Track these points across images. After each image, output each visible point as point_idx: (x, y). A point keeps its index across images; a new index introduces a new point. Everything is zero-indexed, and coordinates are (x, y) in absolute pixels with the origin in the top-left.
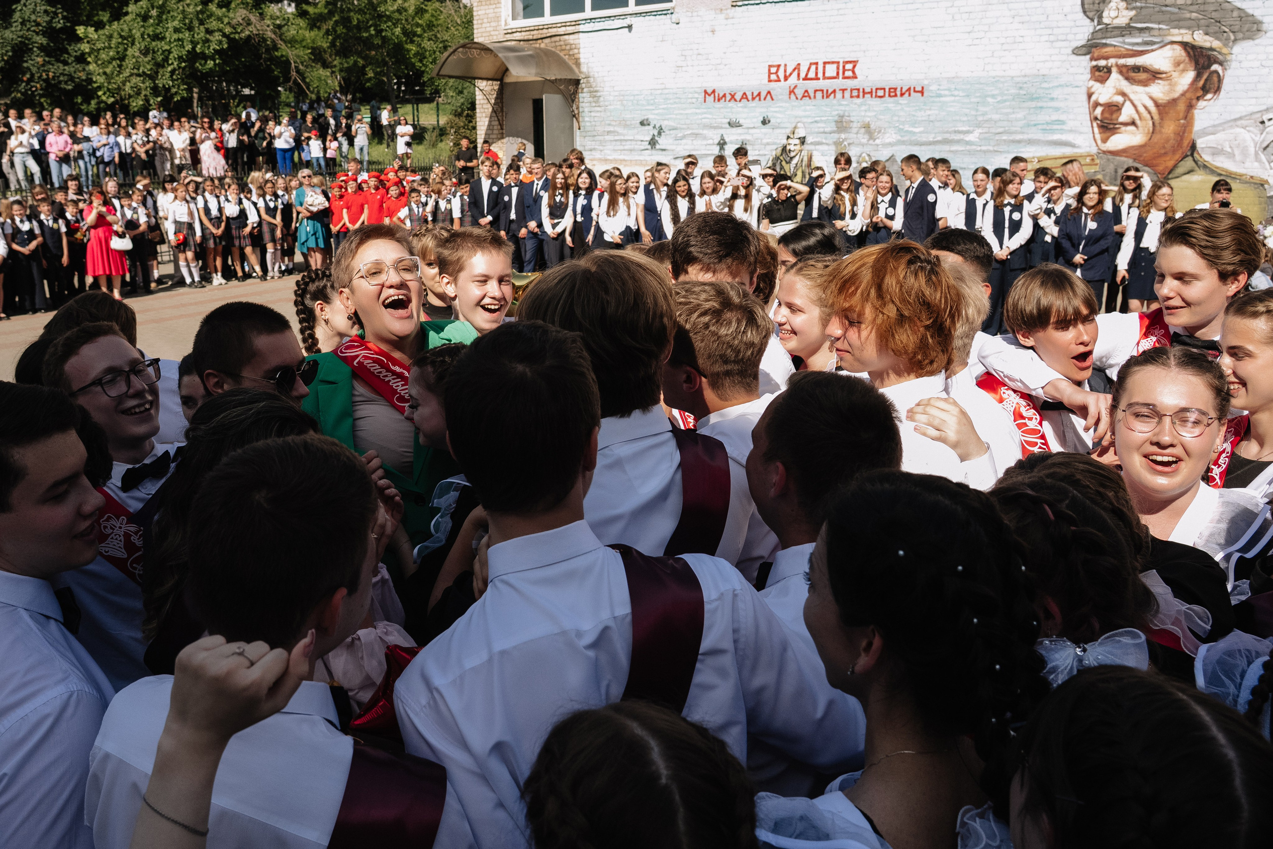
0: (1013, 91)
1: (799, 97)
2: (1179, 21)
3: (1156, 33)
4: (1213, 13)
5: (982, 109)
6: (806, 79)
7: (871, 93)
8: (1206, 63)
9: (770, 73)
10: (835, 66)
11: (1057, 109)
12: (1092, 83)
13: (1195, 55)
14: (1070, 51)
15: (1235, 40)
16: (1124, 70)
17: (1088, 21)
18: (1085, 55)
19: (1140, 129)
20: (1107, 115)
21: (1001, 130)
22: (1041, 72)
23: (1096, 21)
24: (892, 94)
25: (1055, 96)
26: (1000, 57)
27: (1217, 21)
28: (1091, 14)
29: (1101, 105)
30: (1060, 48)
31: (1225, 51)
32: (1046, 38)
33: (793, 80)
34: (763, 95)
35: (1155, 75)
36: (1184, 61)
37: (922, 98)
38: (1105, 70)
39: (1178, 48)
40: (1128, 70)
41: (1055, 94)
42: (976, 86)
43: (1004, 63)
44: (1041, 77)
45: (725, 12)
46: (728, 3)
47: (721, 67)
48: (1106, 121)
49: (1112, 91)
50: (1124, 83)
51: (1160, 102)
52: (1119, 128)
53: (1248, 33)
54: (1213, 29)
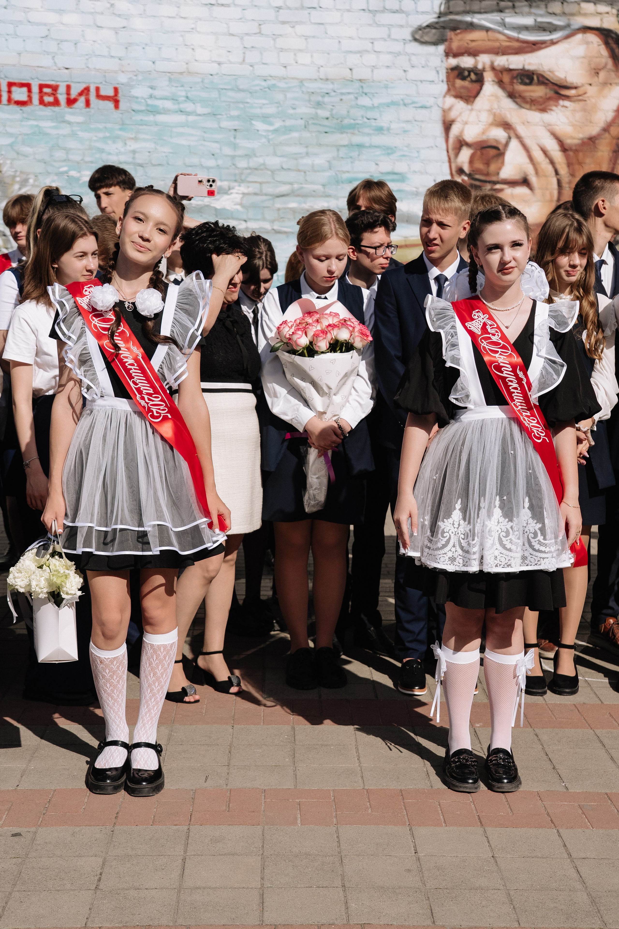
0: (304, 110)
5: (245, 144)
11: (389, 151)
12: (450, 101)
14: (407, 34)
16: (506, 78)
18: (435, 43)
19: (537, 191)
20: (479, 165)
21: (284, 189)
22: (358, 74)
24: (48, 99)
25: (385, 125)
26: (275, 37)
29: (468, 145)
30: (390, 26)
35: (559, 90)
36: (604, 67)
37: (116, 114)
38: (473, 76)
39: (594, 39)
40: (513, 78)
41: (385, 119)
42: (231, 94)
43: (282, 50)
44: (357, 85)
48: (477, 177)
49: (485, 118)
50: (507, 104)
51: (568, 141)
52: (501, 190)
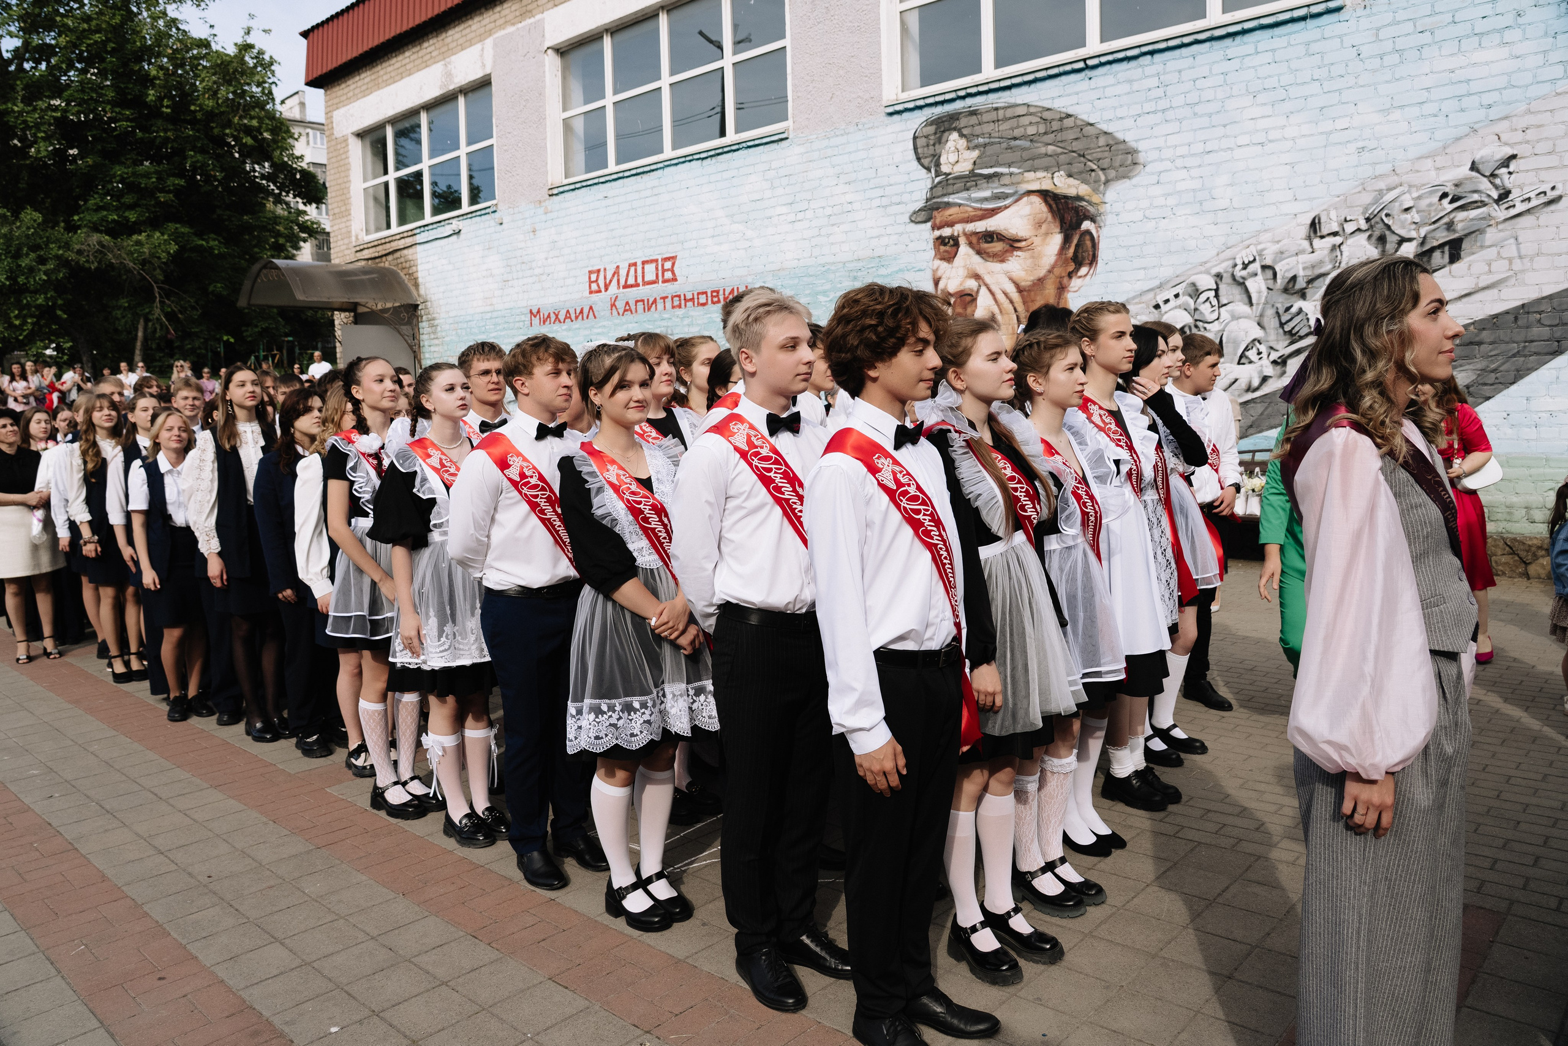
1: (621, 312)
2: (1033, 159)
3: (1006, 180)
4: (1074, 143)
6: (626, 286)
7: (692, 299)
8: (1074, 220)
9: (591, 282)
10: (654, 265)
12: (938, 262)
13: (1059, 210)
15: (1107, 182)
16: (974, 240)
17: (925, 171)
18: (925, 222)
20: (959, 310)
22: (877, 253)
23: (933, 171)
24: (715, 299)
26: (829, 235)
28: (926, 162)
29: (951, 295)
30: (895, 215)
31: (1095, 199)
32: (877, 202)
33: (613, 288)
34: (586, 311)
35: (1013, 244)
36: (1046, 220)
38: (952, 242)
39: (1036, 200)
40: (979, 239)
42: (805, 279)
43: (832, 244)
44: (878, 260)
45: (543, 204)
46: (545, 192)
47: (544, 277)
49: (962, 272)
50: (977, 259)
51: (1023, 284)
53: (1121, 169)
54: (1077, 167)
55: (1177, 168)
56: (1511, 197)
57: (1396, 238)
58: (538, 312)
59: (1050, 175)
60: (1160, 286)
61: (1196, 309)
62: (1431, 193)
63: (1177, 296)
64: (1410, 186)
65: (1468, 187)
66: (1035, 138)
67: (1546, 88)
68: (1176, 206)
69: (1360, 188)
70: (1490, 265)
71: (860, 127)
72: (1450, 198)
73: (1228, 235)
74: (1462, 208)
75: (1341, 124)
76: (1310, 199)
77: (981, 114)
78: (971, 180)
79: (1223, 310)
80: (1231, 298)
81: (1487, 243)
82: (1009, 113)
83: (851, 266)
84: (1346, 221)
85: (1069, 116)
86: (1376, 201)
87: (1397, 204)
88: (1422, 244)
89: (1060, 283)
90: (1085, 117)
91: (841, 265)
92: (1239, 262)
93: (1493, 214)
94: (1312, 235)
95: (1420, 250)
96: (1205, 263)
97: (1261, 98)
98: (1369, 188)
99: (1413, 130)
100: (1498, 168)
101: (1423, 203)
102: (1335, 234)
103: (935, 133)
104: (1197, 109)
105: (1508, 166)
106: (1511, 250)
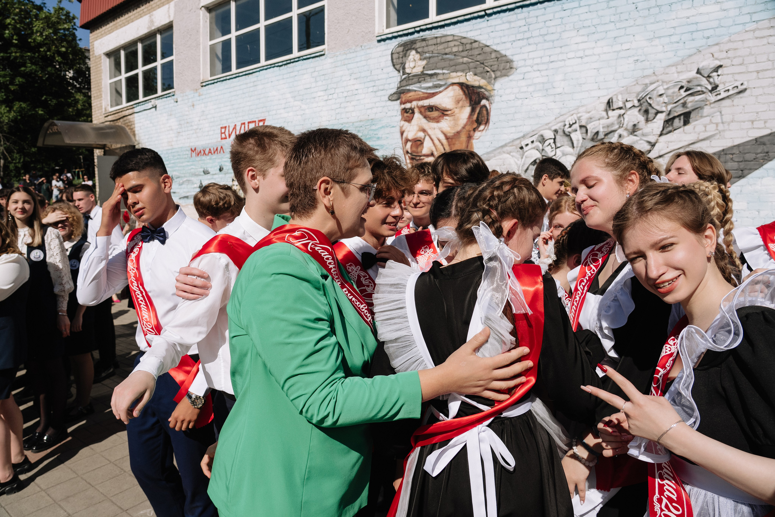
2: (455, 65)
3: (440, 77)
4: (478, 57)
8: (477, 99)
9: (222, 133)
12: (403, 123)
13: (469, 93)
14: (386, 98)
15: (496, 78)
16: (423, 110)
17: (397, 72)
18: (396, 100)
20: (414, 149)
22: (370, 118)
23: (401, 72)
25: (380, 136)
26: (345, 108)
27: (481, 63)
28: (398, 67)
30: (381, 96)
31: (489, 88)
32: (371, 89)
34: (219, 149)
35: (444, 112)
36: (462, 99)
38: (410, 111)
39: (457, 88)
40: (425, 110)
41: (381, 133)
43: (347, 112)
44: (371, 121)
45: (198, 91)
46: (199, 85)
47: (198, 131)
48: (414, 154)
49: (416, 128)
50: (424, 121)
51: (449, 135)
52: (423, 159)
53: (504, 71)
54: (479, 70)
55: (534, 71)
56: (718, 89)
57: (654, 111)
58: (195, 149)
59: (464, 74)
60: (524, 137)
61: (543, 150)
62: (674, 86)
63: (532, 142)
64: (663, 82)
65: (695, 83)
66: (457, 54)
67: (740, 28)
68: (533, 92)
69: (635, 83)
70: (705, 127)
71: (363, 48)
72: (685, 89)
73: (561, 108)
74: (691, 95)
75: (625, 46)
76: (607, 89)
77: (428, 40)
78: (422, 77)
79: (558, 150)
80: (562, 143)
81: (705, 115)
82: (443, 40)
83: (356, 124)
84: (627, 101)
85: (475, 41)
86: (644, 90)
87: (655, 92)
88: (669, 114)
89: (469, 134)
90: (484, 42)
91: (351, 124)
92: (567, 123)
93: (708, 98)
94: (608, 109)
95: (667, 118)
96: (549, 124)
97: (582, 32)
98: (640, 83)
99: (665, 50)
100: (712, 72)
101: (670, 92)
102: (620, 108)
103: (403, 51)
104: (546, 38)
105: (717, 72)
106: (717, 118)
